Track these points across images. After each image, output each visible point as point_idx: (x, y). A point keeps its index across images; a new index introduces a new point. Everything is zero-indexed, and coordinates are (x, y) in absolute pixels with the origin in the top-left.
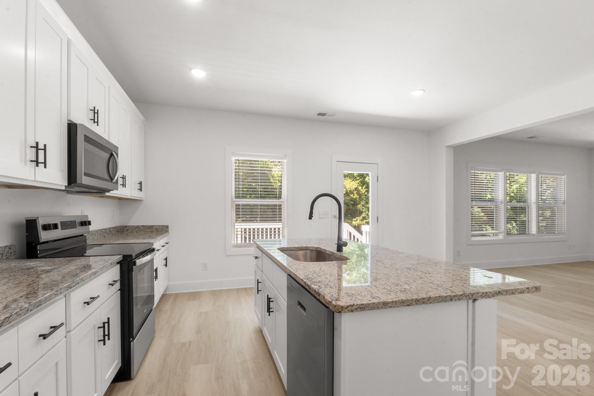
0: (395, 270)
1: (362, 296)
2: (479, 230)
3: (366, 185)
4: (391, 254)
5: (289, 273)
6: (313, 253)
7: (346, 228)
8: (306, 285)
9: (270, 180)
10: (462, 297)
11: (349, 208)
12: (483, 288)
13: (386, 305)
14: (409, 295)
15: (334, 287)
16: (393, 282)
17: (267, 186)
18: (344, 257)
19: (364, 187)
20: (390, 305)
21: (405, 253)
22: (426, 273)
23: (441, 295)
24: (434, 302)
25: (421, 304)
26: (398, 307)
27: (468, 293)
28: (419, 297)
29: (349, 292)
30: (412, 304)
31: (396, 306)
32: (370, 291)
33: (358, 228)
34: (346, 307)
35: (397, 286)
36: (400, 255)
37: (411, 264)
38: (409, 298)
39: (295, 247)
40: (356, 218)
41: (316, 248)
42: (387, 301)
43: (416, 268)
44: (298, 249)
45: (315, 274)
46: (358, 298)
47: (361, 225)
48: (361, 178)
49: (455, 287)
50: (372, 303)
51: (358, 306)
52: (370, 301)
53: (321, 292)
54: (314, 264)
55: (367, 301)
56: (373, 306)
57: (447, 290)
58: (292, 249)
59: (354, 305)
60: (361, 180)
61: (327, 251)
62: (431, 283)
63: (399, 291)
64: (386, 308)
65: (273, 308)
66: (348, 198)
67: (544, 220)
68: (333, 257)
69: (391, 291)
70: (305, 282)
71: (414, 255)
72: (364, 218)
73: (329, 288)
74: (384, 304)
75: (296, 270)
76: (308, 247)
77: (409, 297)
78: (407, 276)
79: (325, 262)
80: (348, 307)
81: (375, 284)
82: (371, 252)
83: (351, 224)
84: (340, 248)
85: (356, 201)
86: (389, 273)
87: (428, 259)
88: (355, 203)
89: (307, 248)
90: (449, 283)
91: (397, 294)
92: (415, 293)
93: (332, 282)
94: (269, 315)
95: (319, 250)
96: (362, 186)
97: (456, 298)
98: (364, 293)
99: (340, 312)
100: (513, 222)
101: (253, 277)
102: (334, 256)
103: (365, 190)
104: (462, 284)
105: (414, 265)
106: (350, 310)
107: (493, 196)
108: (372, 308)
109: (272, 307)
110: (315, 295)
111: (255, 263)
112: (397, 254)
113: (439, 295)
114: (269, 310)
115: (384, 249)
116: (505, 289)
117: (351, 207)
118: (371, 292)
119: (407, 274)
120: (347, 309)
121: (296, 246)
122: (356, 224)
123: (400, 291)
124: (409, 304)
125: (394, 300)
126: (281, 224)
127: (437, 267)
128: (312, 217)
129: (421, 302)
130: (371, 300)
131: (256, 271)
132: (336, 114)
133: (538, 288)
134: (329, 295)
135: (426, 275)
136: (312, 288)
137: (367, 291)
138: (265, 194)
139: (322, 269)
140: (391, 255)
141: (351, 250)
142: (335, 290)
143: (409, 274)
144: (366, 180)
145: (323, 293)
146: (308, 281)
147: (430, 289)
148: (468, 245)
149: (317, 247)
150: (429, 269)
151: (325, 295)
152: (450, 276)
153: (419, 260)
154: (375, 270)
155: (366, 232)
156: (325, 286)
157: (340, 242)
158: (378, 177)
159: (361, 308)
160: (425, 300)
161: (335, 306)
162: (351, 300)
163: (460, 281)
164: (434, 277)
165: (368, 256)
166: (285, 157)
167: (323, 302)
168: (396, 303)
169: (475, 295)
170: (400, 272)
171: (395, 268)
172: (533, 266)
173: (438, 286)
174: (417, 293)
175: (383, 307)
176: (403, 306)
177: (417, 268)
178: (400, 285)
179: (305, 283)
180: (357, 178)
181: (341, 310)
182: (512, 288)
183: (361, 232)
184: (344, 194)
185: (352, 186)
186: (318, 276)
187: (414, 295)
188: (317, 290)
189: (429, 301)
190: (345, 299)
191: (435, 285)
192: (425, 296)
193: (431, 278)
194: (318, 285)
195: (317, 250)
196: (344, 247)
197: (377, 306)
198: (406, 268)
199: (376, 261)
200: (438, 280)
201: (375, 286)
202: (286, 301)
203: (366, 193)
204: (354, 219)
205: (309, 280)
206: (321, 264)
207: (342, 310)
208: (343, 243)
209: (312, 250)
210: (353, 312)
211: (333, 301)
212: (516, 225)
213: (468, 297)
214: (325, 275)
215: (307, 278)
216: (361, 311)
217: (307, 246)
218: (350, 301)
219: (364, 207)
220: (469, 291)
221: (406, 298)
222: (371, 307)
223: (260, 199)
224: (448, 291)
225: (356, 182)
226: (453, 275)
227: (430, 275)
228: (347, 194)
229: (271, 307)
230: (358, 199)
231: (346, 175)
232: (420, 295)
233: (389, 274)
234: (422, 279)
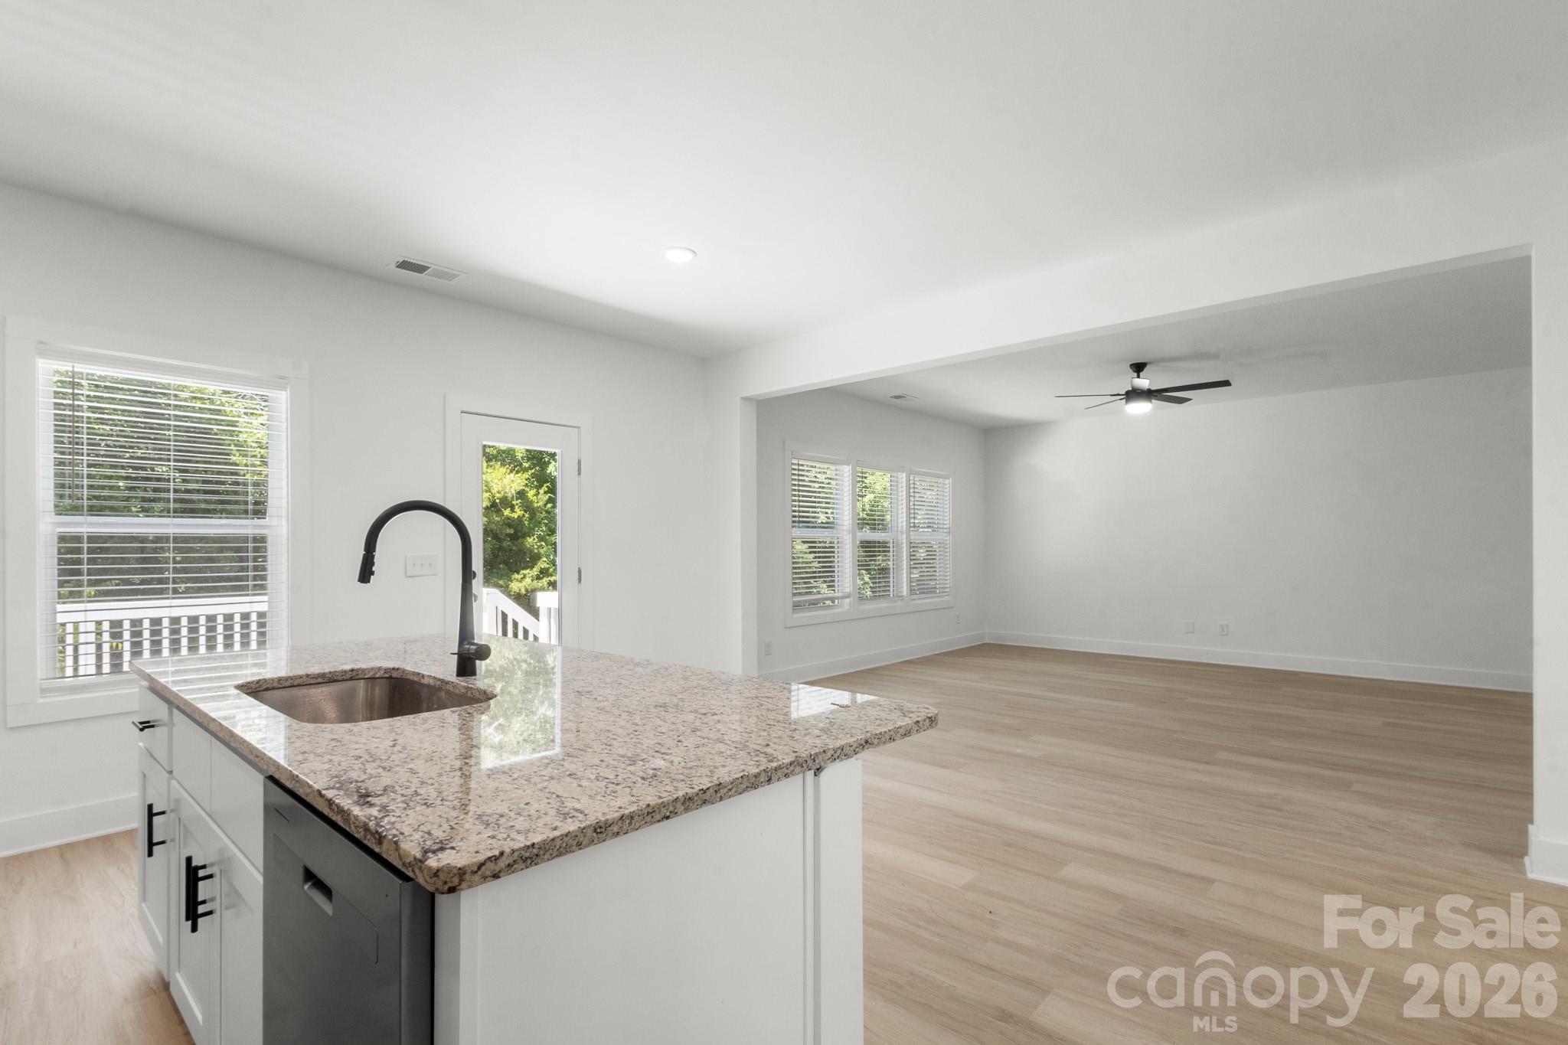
0: (627, 714)
1: (530, 816)
2: (807, 593)
3: (548, 484)
4: (615, 669)
5: (270, 773)
6: (377, 689)
7: (490, 602)
8: (333, 810)
9: (228, 455)
10: (792, 768)
11: (501, 546)
12: (833, 738)
13: (603, 830)
14: (668, 788)
15: (438, 802)
16: (622, 751)
17: (219, 473)
18: (479, 691)
19: (545, 488)
20: (615, 829)
21: (651, 664)
22: (705, 714)
23: (746, 774)
24: (730, 793)
25: (697, 809)
26: (637, 829)
27: (805, 755)
28: (693, 788)
29: (489, 811)
30: (676, 811)
31: (631, 827)
32: (554, 796)
33: (526, 601)
34: (475, 869)
35: (633, 763)
36: (640, 670)
37: (666, 692)
38: (667, 798)
39: (308, 676)
40: (522, 572)
41: (387, 670)
42: (608, 820)
43: (681, 704)
44: (320, 680)
45: (374, 765)
46: (517, 827)
47: (534, 590)
48: (535, 465)
49: (775, 743)
50: (562, 835)
51: (516, 854)
52: (555, 829)
53: (387, 830)
54: (374, 728)
55: (544, 830)
56: (564, 845)
57: (757, 755)
58: (296, 683)
59: (502, 854)
60: (533, 471)
61: (423, 676)
62: (720, 741)
63: (639, 779)
64: (604, 841)
65: (213, 899)
66: (496, 518)
67: (916, 568)
68: (443, 694)
69: (618, 784)
70: (331, 800)
71: (675, 665)
72: (544, 573)
73: (418, 809)
74: (599, 830)
75: (300, 758)
76: (358, 670)
77: (666, 794)
78: (659, 729)
79: (412, 716)
80: (481, 865)
81: (572, 768)
82: (562, 668)
83: (506, 590)
84: (466, 665)
85: (522, 528)
86: (610, 725)
87: (709, 675)
88: (518, 532)
89: (354, 674)
90: (760, 736)
91: (634, 792)
92: (682, 777)
93: (432, 784)
94: (194, 929)
95: (399, 676)
96: (539, 487)
97: (780, 773)
98: (536, 806)
99: (452, 890)
100: (864, 572)
101: (135, 794)
102: (448, 692)
103: (547, 497)
104: (790, 733)
105: (676, 696)
106: (488, 873)
107: (828, 518)
108: (562, 849)
109: (207, 898)
110: (366, 842)
111: (141, 744)
112: (631, 667)
113: (742, 774)
114: (193, 912)
115: (597, 657)
116: (877, 732)
117: (506, 544)
118: (558, 796)
119: (658, 722)
120: (480, 873)
121: (316, 669)
122: (520, 590)
123: (643, 778)
124: (668, 814)
125: (627, 812)
126: (265, 598)
127: (730, 693)
128: (372, 573)
129: (699, 802)
130: (559, 824)
131: (145, 776)
132: (458, 273)
133: (933, 719)
134: (417, 836)
135: (706, 720)
136: (356, 817)
137: (548, 795)
138: (207, 502)
139: (400, 741)
140: (615, 671)
141: (507, 661)
142: (439, 813)
143: (665, 721)
144: (548, 472)
145: (394, 832)
146: (342, 793)
147: (719, 760)
148: (786, 628)
149: (391, 666)
150: (712, 702)
151: (401, 837)
152: (762, 715)
153: (686, 679)
154: (571, 724)
155: (550, 609)
156: (403, 802)
157: (467, 646)
158: (579, 463)
159: (525, 860)
160: (708, 793)
161: (436, 873)
162: (493, 837)
163: (784, 725)
164: (726, 723)
165: (554, 673)
166: (280, 382)
167: (395, 863)
168: (632, 818)
169: (820, 757)
170: (641, 719)
171: (626, 709)
172: (901, 662)
173: (736, 748)
174: (687, 777)
175: (593, 841)
176: (652, 823)
177: (683, 701)
178: (643, 760)
179: (330, 802)
180: (524, 464)
181: (456, 881)
182: (890, 728)
183: (534, 612)
184: (487, 508)
185: (508, 487)
186: (384, 768)
187: (680, 785)
188: (372, 824)
189: (719, 795)
190: (474, 838)
191: (730, 746)
192: (706, 782)
193: (719, 726)
194: (379, 803)
195: (390, 678)
196: (477, 662)
197: (576, 841)
198: (656, 706)
199: (576, 695)
200: (734, 730)
201: (570, 775)
202: (259, 871)
203: (549, 506)
204: (516, 576)
205: (348, 790)
206: (398, 724)
207: (461, 881)
208: (476, 650)
209: (371, 678)
210: (499, 877)
211: (430, 855)
212: (870, 578)
213: (804, 765)
214: (408, 760)
215: (339, 783)
216: (527, 867)
217: (356, 667)
218: (490, 841)
219: (543, 543)
220: (806, 750)
221: (660, 797)
222: (558, 847)
223: (174, 517)
224: (762, 759)
225: (520, 475)
226: (768, 710)
227: (715, 717)
228: (494, 507)
229: (200, 899)
230: (526, 523)
231: (492, 455)
232: (696, 781)
233: (610, 729)
234: (698, 733)
